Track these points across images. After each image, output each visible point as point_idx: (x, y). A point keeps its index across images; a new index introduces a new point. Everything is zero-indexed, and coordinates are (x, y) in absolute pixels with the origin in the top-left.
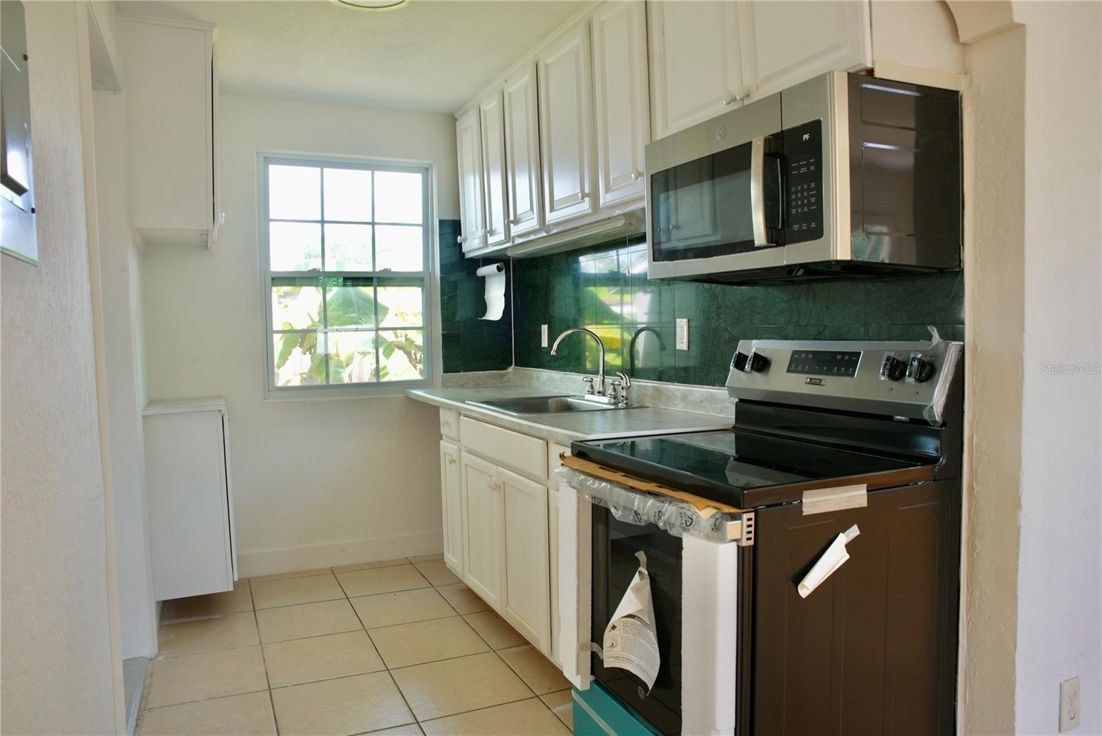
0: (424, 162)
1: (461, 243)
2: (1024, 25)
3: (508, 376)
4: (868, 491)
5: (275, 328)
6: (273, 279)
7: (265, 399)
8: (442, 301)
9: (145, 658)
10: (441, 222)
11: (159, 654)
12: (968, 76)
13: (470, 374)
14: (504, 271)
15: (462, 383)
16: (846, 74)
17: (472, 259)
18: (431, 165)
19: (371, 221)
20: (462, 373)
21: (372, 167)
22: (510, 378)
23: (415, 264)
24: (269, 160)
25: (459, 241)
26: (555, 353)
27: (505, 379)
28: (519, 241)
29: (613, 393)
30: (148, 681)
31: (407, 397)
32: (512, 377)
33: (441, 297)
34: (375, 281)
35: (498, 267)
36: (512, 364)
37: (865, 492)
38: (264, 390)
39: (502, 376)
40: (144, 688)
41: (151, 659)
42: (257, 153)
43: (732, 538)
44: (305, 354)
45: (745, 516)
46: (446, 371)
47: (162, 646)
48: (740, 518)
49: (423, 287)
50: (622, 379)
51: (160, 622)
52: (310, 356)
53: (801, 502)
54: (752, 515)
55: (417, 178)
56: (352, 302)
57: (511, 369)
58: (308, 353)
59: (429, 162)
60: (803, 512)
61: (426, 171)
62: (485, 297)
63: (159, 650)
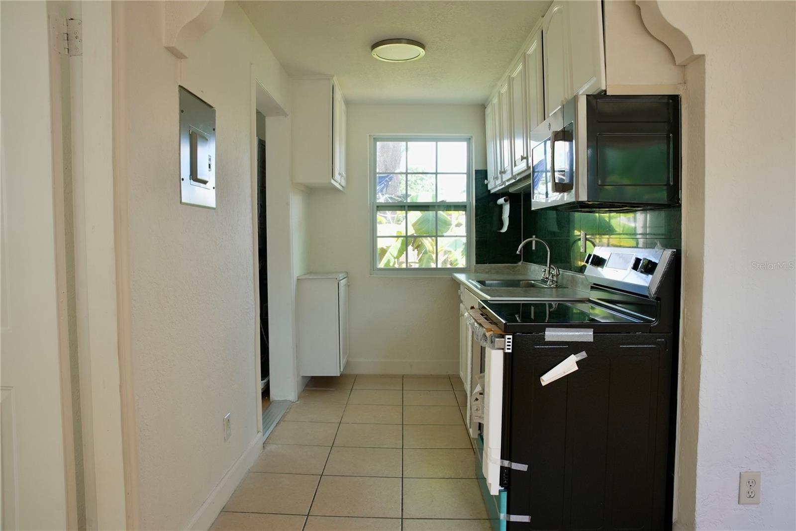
0: (468, 135)
1: (487, 184)
2: (704, 56)
3: (518, 268)
4: (594, 333)
5: (378, 235)
6: (377, 207)
7: (371, 274)
8: (476, 219)
9: (290, 401)
10: (476, 171)
11: (298, 401)
12: (686, 85)
13: (493, 265)
14: (508, 202)
15: (487, 270)
16: (586, 96)
17: (495, 194)
18: (472, 137)
19: (435, 172)
20: (487, 265)
21: (437, 140)
22: (519, 269)
23: (462, 198)
24: (376, 140)
25: (486, 183)
26: (519, 253)
27: (516, 269)
28: (507, 184)
29: (551, 279)
30: (288, 410)
31: (452, 278)
32: (520, 268)
33: (476, 217)
34: (436, 207)
35: (505, 199)
36: (521, 260)
37: (592, 333)
38: (371, 269)
39: (516, 267)
40: (285, 412)
41: (293, 402)
42: (370, 136)
43: (498, 347)
44: (414, 250)
45: (507, 337)
46: (477, 262)
47: (299, 397)
48: (504, 337)
49: (465, 210)
50: (554, 269)
51: (305, 388)
52: (417, 252)
53: (545, 334)
54: (511, 337)
55: (464, 145)
56: (429, 220)
57: (520, 263)
58: (416, 250)
59: (469, 135)
60: (545, 339)
61: (469, 140)
62: (503, 217)
63: (298, 399)
